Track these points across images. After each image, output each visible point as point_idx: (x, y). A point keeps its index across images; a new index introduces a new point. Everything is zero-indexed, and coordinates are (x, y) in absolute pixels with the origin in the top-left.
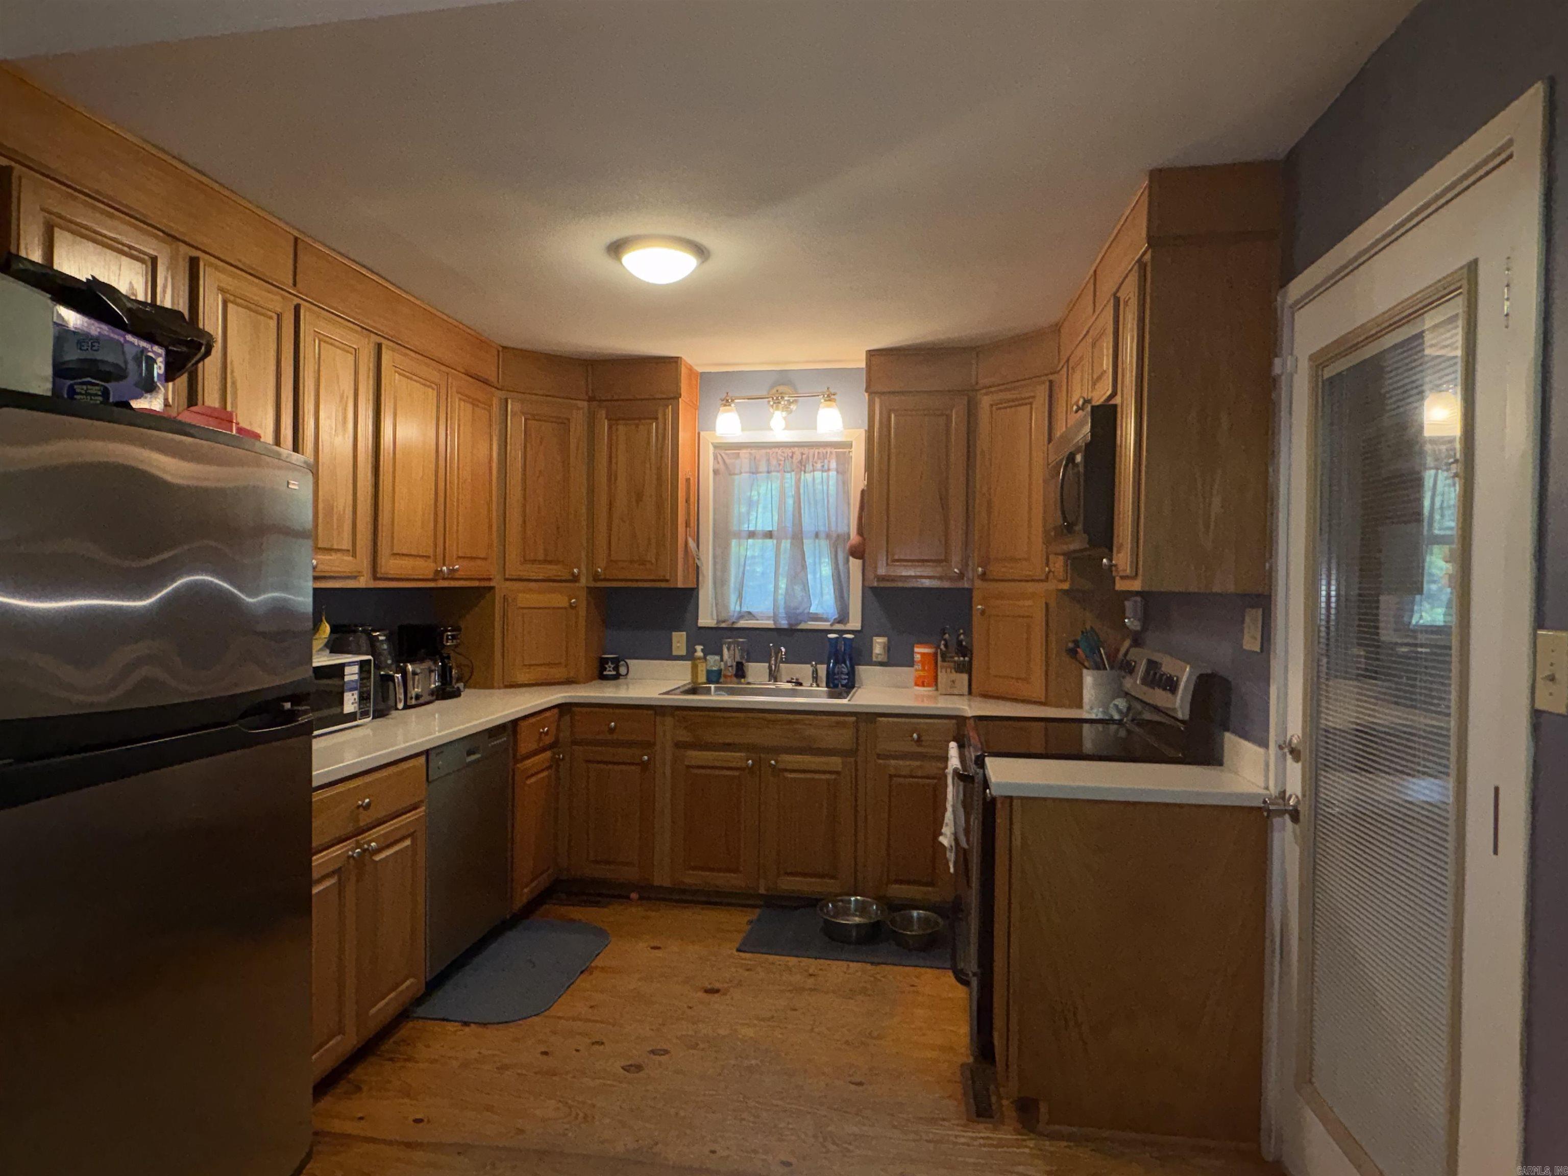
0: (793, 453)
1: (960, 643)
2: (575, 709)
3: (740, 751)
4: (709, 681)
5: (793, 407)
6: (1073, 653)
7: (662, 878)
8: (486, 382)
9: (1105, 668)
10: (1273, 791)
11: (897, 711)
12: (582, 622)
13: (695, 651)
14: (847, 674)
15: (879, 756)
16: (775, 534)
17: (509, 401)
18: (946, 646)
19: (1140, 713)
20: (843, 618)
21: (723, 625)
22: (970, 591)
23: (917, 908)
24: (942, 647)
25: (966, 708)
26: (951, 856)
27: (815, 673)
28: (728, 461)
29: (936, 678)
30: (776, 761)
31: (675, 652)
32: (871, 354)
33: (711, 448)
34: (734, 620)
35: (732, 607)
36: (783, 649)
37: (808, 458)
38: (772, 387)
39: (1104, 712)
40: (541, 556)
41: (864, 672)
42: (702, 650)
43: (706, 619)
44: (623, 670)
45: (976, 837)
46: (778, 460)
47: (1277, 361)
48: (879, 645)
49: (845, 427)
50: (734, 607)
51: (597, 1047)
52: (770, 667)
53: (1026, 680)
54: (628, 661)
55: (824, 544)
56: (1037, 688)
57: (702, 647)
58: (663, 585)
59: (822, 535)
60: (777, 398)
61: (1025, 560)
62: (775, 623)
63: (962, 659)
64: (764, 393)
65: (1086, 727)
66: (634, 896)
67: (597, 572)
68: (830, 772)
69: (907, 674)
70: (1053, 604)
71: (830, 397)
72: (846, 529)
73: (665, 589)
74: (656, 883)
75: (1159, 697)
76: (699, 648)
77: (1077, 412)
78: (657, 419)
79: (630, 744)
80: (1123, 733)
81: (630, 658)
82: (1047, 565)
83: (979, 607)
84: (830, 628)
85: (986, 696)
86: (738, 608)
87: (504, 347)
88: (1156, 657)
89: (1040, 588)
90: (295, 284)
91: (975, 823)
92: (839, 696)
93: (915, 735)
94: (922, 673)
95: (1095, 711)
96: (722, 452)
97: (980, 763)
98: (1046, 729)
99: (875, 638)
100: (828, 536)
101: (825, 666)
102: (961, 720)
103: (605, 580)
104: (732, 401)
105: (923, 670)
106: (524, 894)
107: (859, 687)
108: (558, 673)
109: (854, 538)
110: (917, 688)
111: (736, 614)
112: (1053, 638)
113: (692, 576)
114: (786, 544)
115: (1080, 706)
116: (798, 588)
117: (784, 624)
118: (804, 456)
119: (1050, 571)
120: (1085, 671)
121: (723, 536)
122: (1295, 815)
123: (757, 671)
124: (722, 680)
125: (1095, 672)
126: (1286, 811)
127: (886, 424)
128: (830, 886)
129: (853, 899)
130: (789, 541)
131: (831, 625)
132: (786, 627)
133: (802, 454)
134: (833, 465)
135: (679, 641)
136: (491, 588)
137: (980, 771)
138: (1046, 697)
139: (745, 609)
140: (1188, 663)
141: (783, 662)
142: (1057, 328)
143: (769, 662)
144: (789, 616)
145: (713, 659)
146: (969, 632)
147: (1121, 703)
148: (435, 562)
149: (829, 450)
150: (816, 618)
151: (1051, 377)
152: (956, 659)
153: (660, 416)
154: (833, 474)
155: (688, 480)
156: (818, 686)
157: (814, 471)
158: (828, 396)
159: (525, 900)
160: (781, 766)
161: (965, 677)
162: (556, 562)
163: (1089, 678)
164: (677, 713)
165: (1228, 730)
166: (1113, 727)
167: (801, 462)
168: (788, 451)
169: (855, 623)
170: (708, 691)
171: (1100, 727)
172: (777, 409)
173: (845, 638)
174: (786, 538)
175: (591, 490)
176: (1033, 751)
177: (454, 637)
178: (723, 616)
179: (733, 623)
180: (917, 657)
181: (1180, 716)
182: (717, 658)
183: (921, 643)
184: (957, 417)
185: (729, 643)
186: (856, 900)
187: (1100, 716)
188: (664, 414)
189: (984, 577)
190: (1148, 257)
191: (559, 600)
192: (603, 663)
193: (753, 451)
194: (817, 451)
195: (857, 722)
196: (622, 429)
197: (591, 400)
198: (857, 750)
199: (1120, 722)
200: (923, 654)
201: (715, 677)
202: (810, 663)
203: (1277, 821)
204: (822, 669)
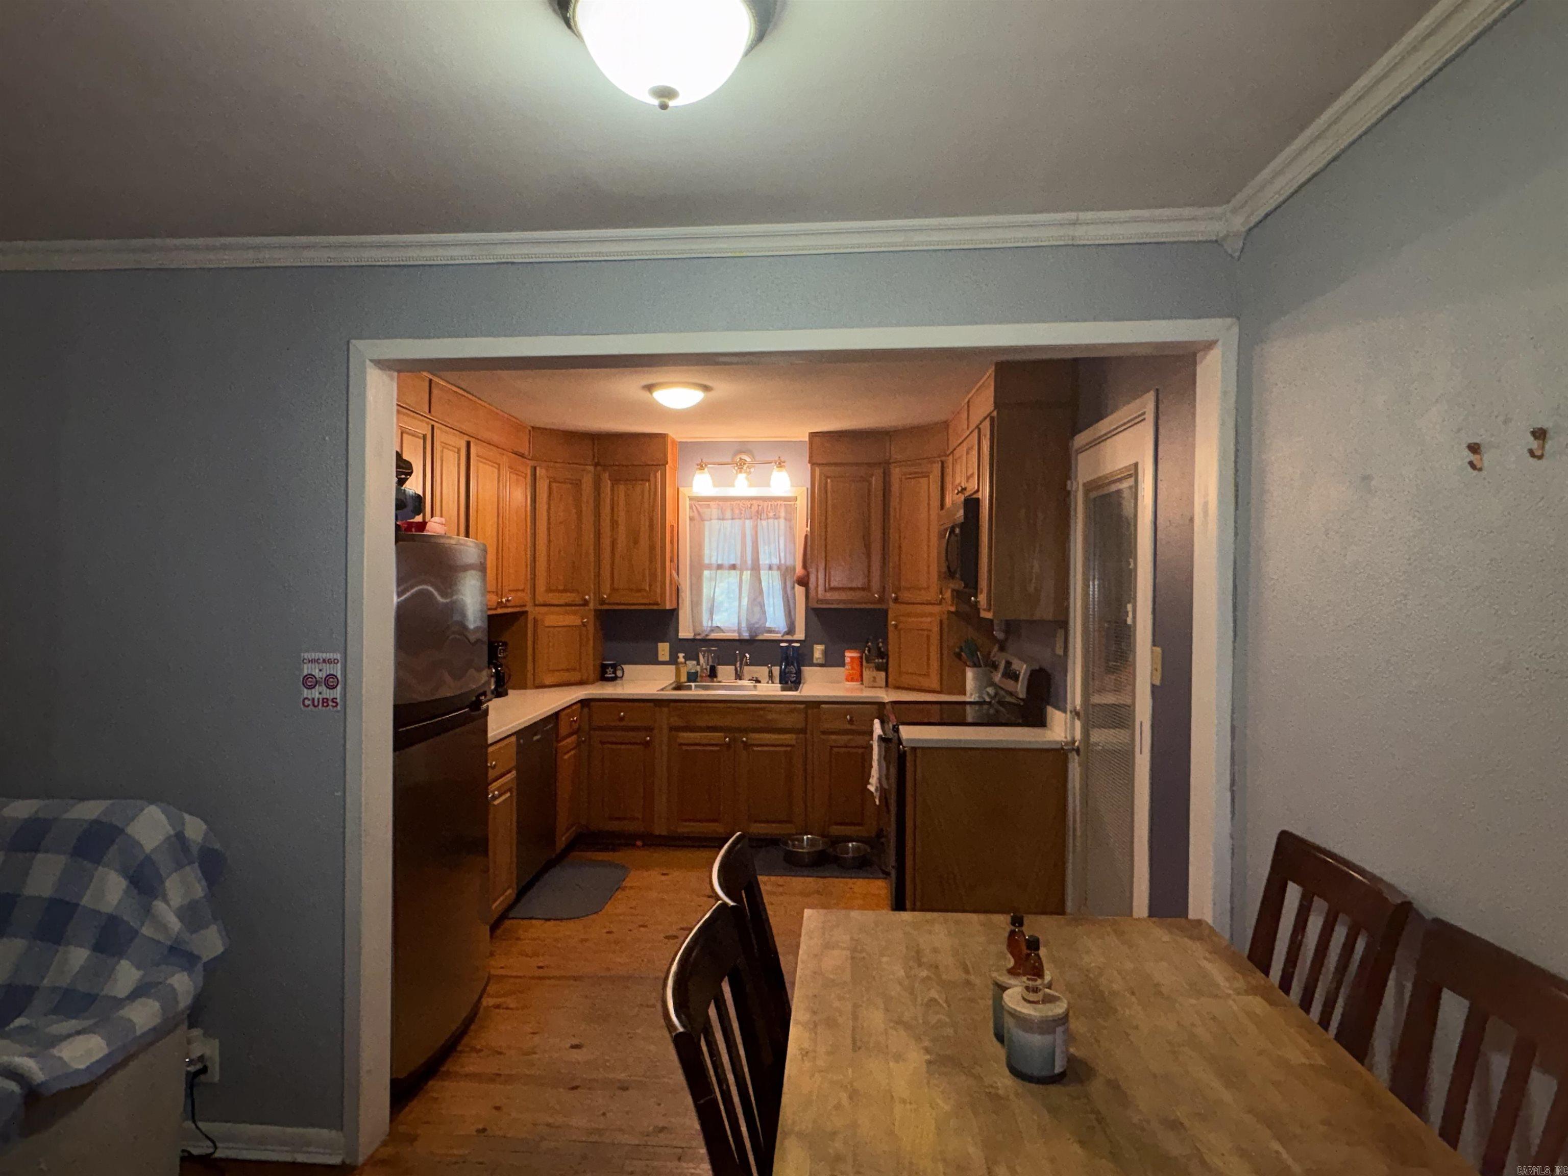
0: (751, 505)
1: (879, 649)
2: (592, 704)
3: (720, 732)
4: (689, 680)
5: (752, 470)
6: (959, 656)
7: (660, 829)
8: (522, 456)
9: (981, 666)
10: (1069, 739)
11: (831, 700)
12: (591, 637)
13: (678, 657)
14: (795, 674)
15: (824, 733)
16: (738, 566)
17: (538, 469)
18: (869, 651)
19: (1004, 697)
20: (791, 630)
21: (698, 637)
22: (886, 612)
23: (852, 841)
24: (866, 652)
25: (885, 697)
26: (877, 795)
27: (771, 672)
28: (700, 510)
29: (861, 675)
30: (747, 738)
31: (661, 659)
32: (813, 435)
33: (688, 499)
34: (706, 633)
35: (705, 624)
36: (748, 655)
37: (763, 508)
38: (735, 454)
39: (979, 697)
40: (561, 588)
41: (807, 671)
42: (684, 657)
43: (685, 632)
44: (619, 673)
45: (893, 780)
46: (741, 510)
47: (1069, 482)
48: (818, 651)
49: (792, 486)
50: (706, 623)
51: (642, 929)
52: (736, 669)
53: (927, 675)
54: (624, 666)
55: (776, 574)
56: (935, 683)
57: (683, 655)
58: (655, 607)
59: (775, 567)
60: (741, 465)
61: (925, 589)
62: (739, 636)
63: (881, 660)
64: (729, 460)
65: (968, 707)
66: (639, 843)
67: (603, 597)
68: (787, 746)
69: (838, 672)
70: (945, 622)
71: (780, 465)
72: (792, 563)
73: (656, 610)
74: (657, 833)
75: (1009, 684)
76: (681, 655)
77: (957, 494)
78: (649, 480)
79: (633, 729)
80: (992, 711)
81: (625, 664)
82: (941, 593)
83: (893, 623)
84: (781, 638)
85: (898, 688)
86: (710, 624)
87: (533, 427)
88: (1011, 659)
89: (936, 609)
90: (430, 412)
91: (893, 771)
92: (790, 690)
93: (848, 717)
94: (851, 672)
95: (973, 696)
96: (696, 503)
97: (896, 730)
98: (941, 710)
99: (815, 646)
100: (779, 568)
101: (778, 668)
102: (882, 705)
103: (609, 604)
104: (706, 465)
105: (853, 668)
106: (562, 841)
107: (804, 683)
108: (576, 676)
109: (799, 571)
110: (848, 683)
111: (709, 629)
112: (945, 645)
113: (675, 602)
114: (747, 575)
115: (964, 694)
116: (757, 609)
117: (746, 635)
118: (760, 508)
119: (942, 598)
120: (968, 669)
121: (698, 568)
122: (1078, 751)
123: (726, 672)
124: (699, 679)
125: (975, 669)
126: (1073, 749)
127: (824, 489)
128: (787, 829)
129: (805, 837)
130: (749, 572)
131: (782, 636)
132: (748, 638)
133: (759, 506)
134: (783, 514)
135: (664, 650)
136: (526, 612)
137: (896, 734)
138: (941, 688)
139: (714, 625)
140: (1025, 662)
141: (747, 665)
142: (946, 425)
143: (735, 665)
144: (750, 628)
145: (691, 664)
146: (886, 641)
147: (991, 690)
148: (497, 595)
149: (779, 503)
150: (770, 631)
151: (943, 458)
152: (877, 661)
153: (652, 479)
154: (782, 521)
155: (672, 526)
156: (773, 683)
157: (768, 518)
158: (780, 463)
159: (563, 846)
160: (750, 742)
161: (883, 674)
162: (572, 591)
163: (970, 674)
164: (672, 704)
165: (1048, 704)
166: (986, 707)
167: (758, 512)
168: (748, 503)
169: (800, 635)
170: (689, 688)
171: (977, 707)
172: (741, 472)
173: (794, 646)
174: (747, 569)
175: (598, 535)
176: (932, 721)
177: (505, 650)
178: (698, 630)
179: (707, 635)
180: (847, 660)
181: (1021, 696)
182: (695, 662)
183: (850, 648)
184: (876, 481)
185: (704, 652)
186: (808, 838)
187: (977, 699)
188: (656, 477)
189: (896, 600)
190: (995, 414)
191: (573, 620)
192: (604, 668)
193: (720, 503)
194: (770, 503)
195: (806, 708)
196: (622, 487)
197: (596, 465)
198: (806, 728)
199: (990, 703)
200: (852, 658)
201: (692, 677)
202: (766, 665)
203: (1070, 755)
204: (776, 670)
